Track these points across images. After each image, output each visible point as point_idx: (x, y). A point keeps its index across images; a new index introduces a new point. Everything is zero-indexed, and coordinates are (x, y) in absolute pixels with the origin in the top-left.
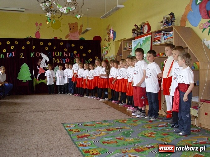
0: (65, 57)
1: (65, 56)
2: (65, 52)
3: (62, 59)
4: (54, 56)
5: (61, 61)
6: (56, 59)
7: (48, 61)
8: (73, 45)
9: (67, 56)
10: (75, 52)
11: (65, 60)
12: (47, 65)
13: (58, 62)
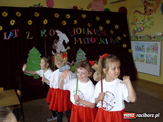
0: (90, 36)
1: (88, 34)
2: (88, 28)
3: (85, 39)
4: (74, 34)
5: (85, 42)
6: (78, 39)
7: (67, 42)
8: (98, 19)
9: (91, 33)
10: (101, 28)
11: (89, 40)
12: (66, 48)
13: (81, 43)
